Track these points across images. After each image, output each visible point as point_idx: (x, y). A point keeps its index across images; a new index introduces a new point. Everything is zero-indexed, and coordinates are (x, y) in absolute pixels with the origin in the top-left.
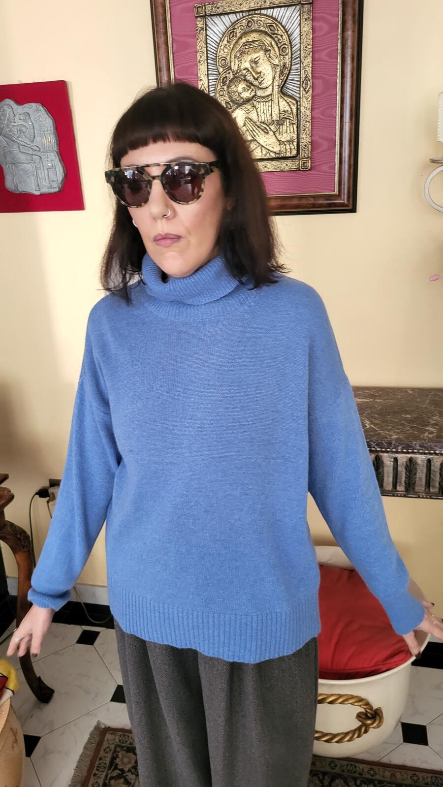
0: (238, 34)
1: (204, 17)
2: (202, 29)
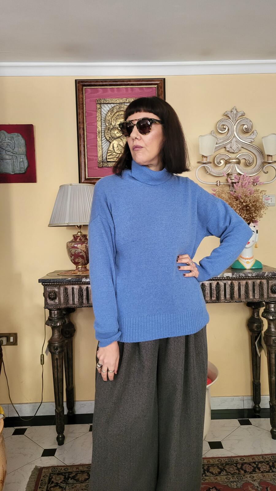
0: (115, 111)
1: (101, 104)
2: (99, 108)
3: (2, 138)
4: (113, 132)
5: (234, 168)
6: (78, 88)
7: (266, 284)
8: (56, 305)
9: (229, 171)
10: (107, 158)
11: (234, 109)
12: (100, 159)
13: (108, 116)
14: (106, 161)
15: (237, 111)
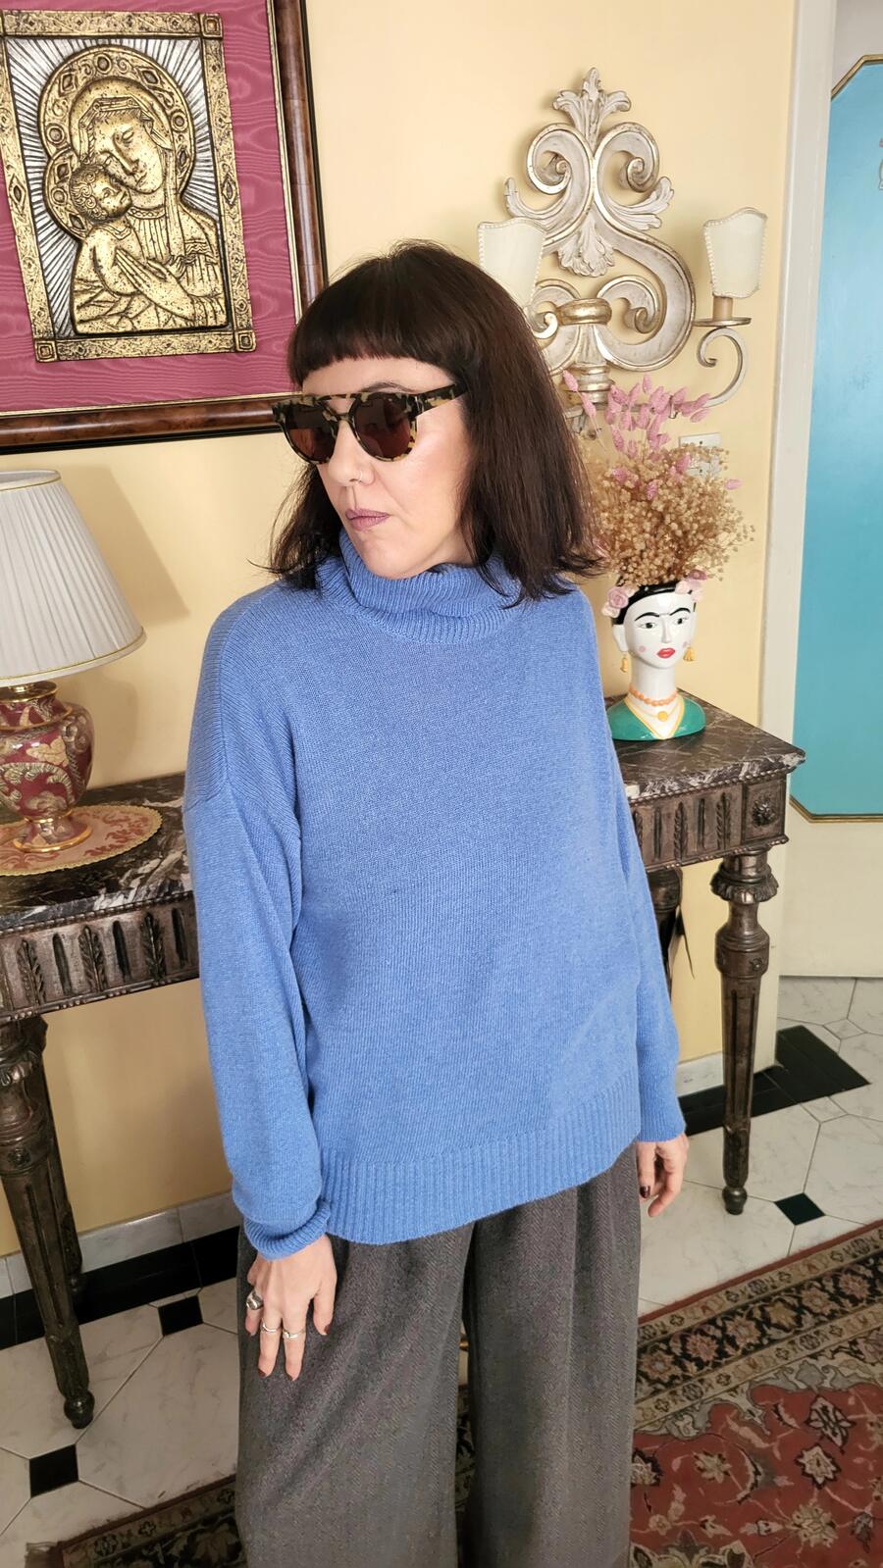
0: (80, 81)
1: (3, 38)
5: (591, 340)
7: (739, 800)
9: (575, 357)
10: (72, 319)
11: (592, 84)
12: (42, 325)
13: (50, 104)
14: (69, 331)
15: (600, 91)
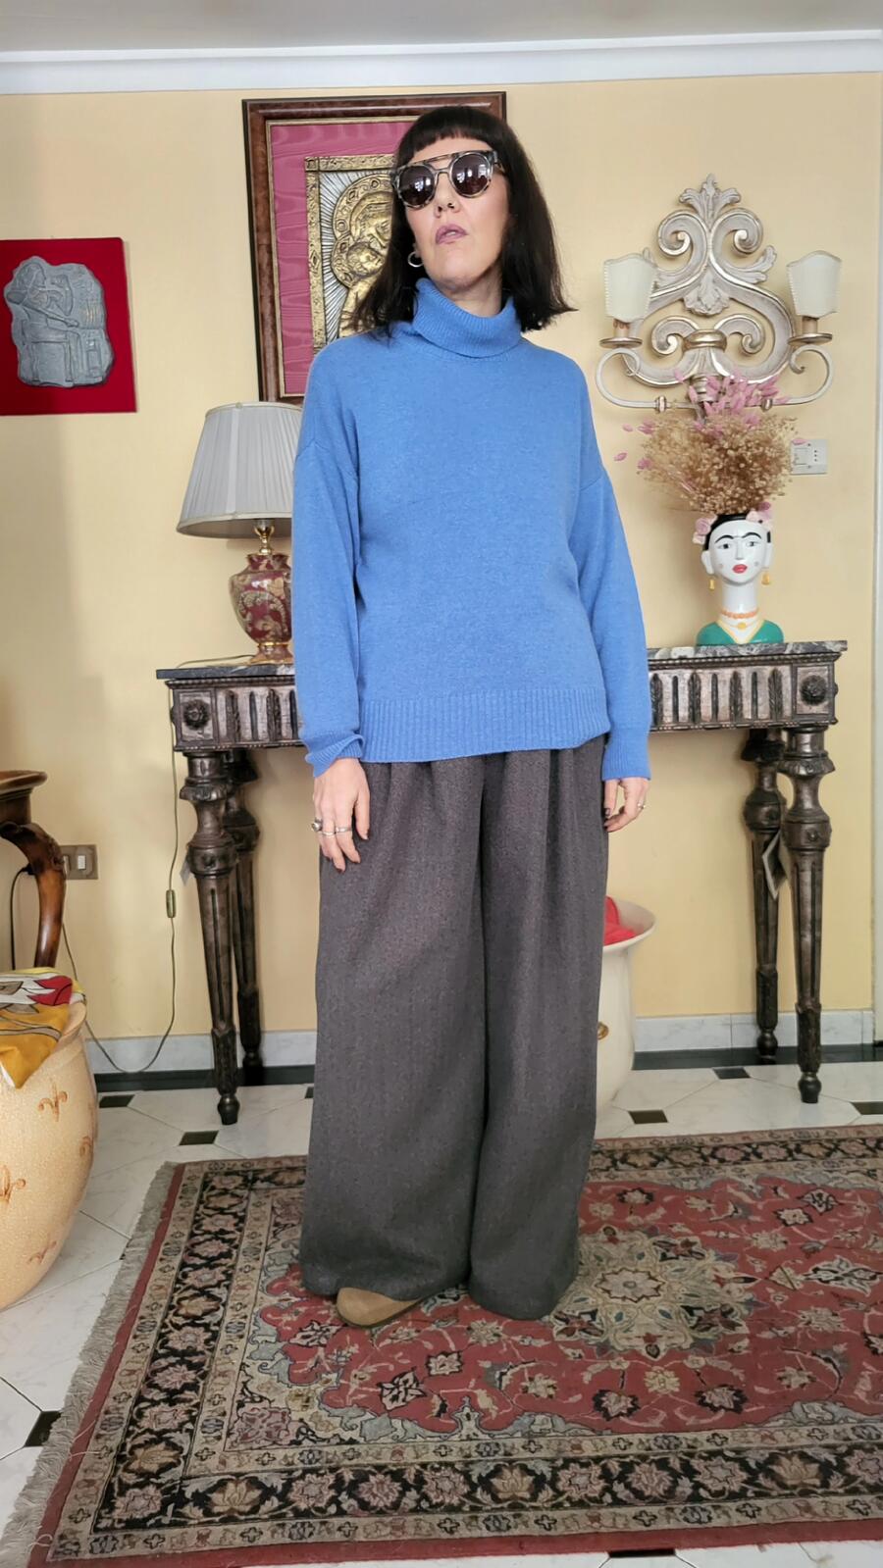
0: (360, 194)
1: (317, 172)
2: (314, 186)
3: (34, 278)
4: (354, 256)
5: (708, 362)
6: (252, 123)
7: (789, 679)
8: (206, 742)
9: (695, 371)
11: (710, 184)
12: (319, 339)
13: (340, 209)
15: (716, 189)
